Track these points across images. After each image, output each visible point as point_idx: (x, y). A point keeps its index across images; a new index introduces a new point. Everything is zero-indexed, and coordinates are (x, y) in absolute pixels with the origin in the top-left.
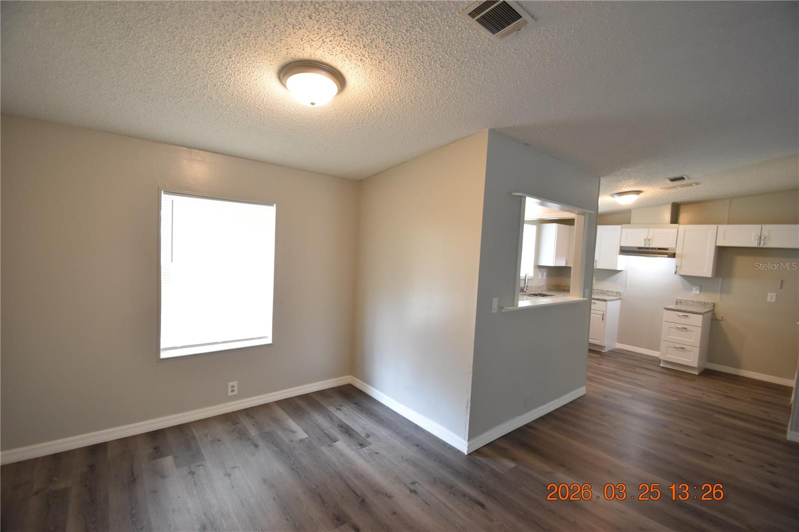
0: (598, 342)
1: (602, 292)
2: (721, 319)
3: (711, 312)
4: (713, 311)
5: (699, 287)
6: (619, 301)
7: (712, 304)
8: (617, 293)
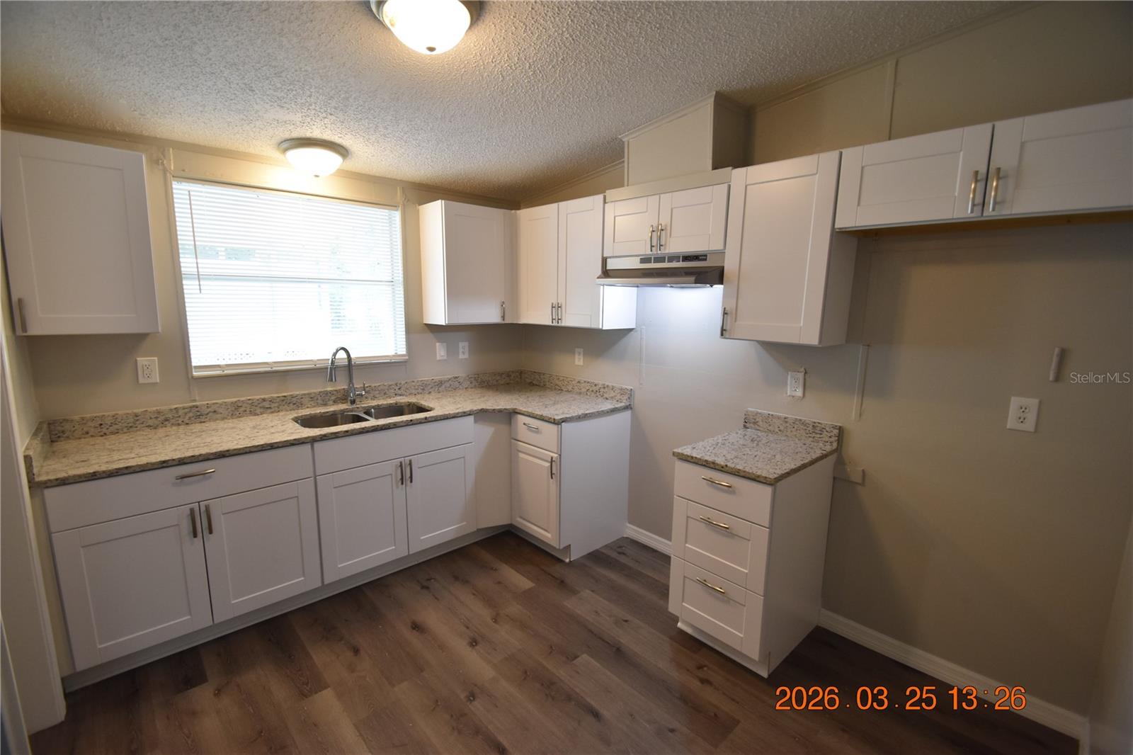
0: (549, 535)
1: (594, 388)
2: (859, 480)
3: (835, 455)
4: (838, 450)
5: (801, 376)
6: (628, 414)
7: (836, 432)
8: (623, 391)
